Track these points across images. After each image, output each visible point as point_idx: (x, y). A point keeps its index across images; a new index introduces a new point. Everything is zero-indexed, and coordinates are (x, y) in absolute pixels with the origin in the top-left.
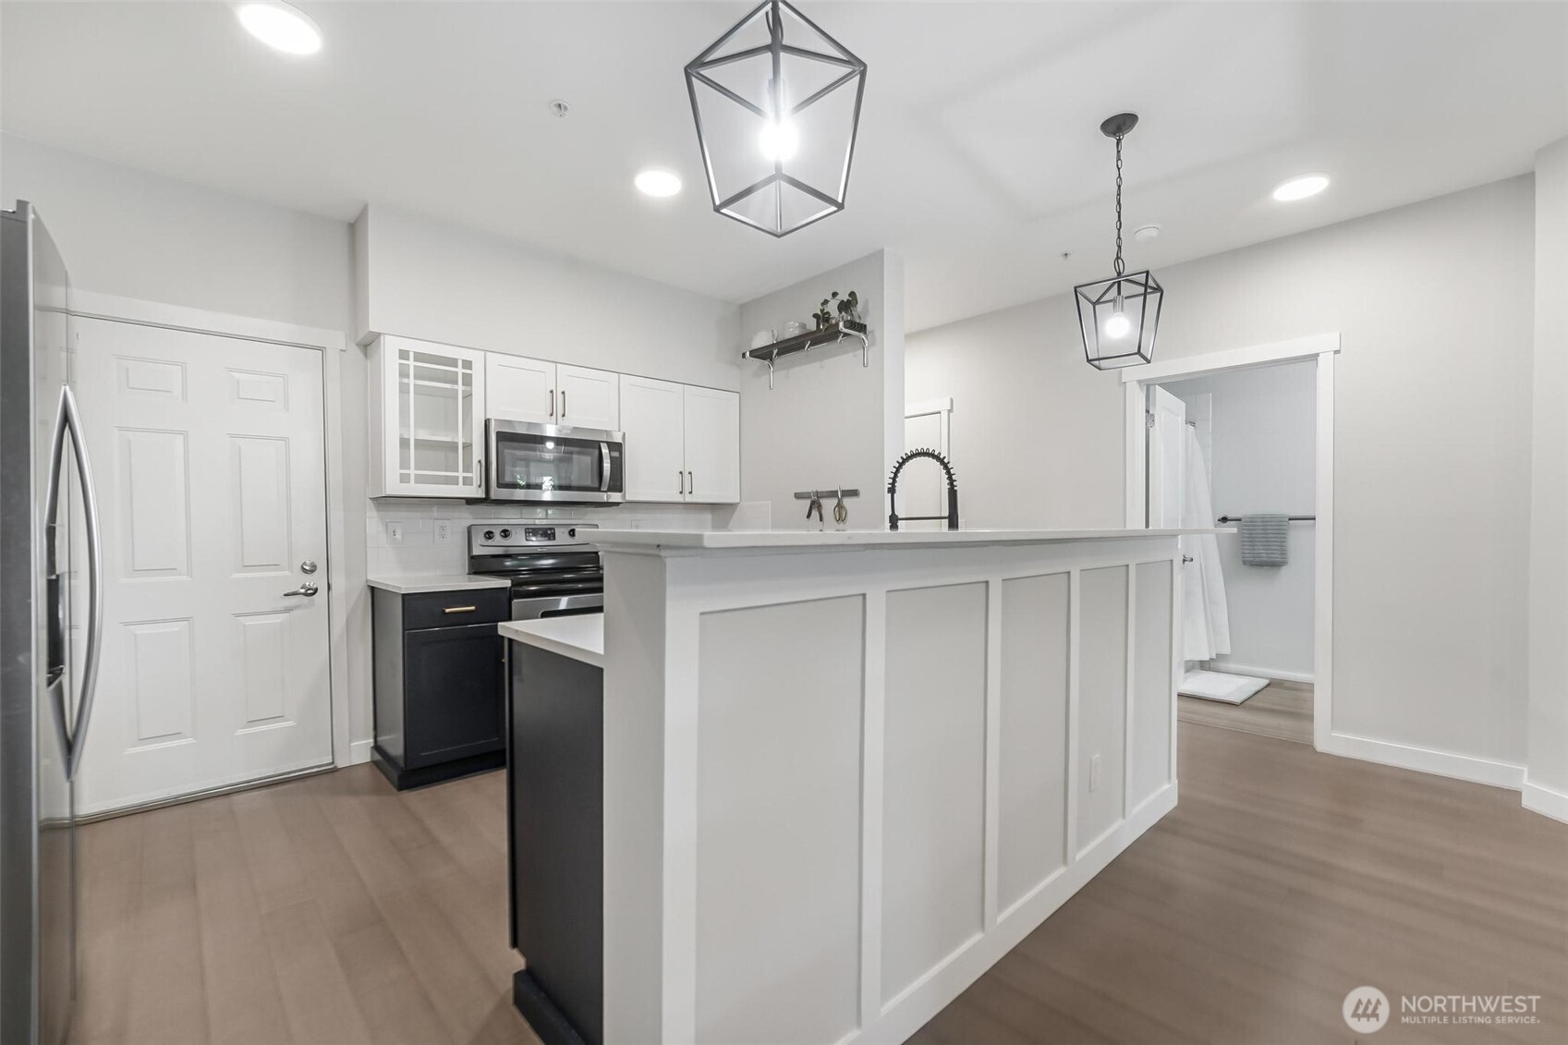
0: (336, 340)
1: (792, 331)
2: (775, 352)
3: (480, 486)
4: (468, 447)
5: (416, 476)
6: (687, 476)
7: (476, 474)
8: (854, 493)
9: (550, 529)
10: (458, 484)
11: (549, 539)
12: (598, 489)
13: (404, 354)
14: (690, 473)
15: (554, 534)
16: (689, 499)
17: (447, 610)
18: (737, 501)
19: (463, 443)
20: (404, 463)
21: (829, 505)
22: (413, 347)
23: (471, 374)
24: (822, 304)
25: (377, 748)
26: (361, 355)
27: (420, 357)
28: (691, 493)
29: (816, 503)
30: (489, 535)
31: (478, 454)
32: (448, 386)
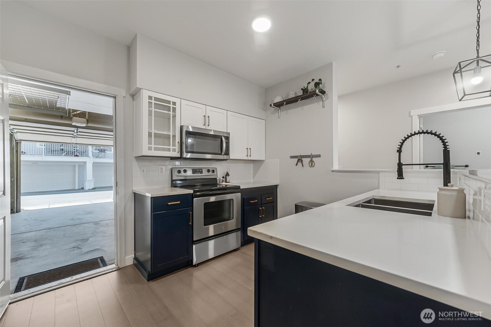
0: (122, 93)
1: (292, 95)
2: (285, 103)
3: (178, 152)
4: (174, 136)
5: (154, 147)
6: (249, 150)
7: (177, 147)
8: (319, 156)
9: (201, 169)
10: (170, 151)
11: (201, 173)
12: (221, 154)
13: (150, 98)
14: (250, 149)
15: (202, 171)
16: (250, 158)
17: (169, 204)
18: (264, 159)
19: (172, 135)
20: (150, 143)
21: (306, 161)
22: (154, 95)
23: (176, 108)
24: (308, 84)
25: (136, 258)
26: (131, 99)
27: (156, 99)
28: (250, 156)
29: (300, 159)
30: (179, 172)
31: (178, 139)
32: (167, 112)
